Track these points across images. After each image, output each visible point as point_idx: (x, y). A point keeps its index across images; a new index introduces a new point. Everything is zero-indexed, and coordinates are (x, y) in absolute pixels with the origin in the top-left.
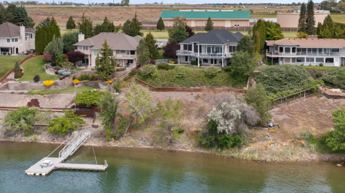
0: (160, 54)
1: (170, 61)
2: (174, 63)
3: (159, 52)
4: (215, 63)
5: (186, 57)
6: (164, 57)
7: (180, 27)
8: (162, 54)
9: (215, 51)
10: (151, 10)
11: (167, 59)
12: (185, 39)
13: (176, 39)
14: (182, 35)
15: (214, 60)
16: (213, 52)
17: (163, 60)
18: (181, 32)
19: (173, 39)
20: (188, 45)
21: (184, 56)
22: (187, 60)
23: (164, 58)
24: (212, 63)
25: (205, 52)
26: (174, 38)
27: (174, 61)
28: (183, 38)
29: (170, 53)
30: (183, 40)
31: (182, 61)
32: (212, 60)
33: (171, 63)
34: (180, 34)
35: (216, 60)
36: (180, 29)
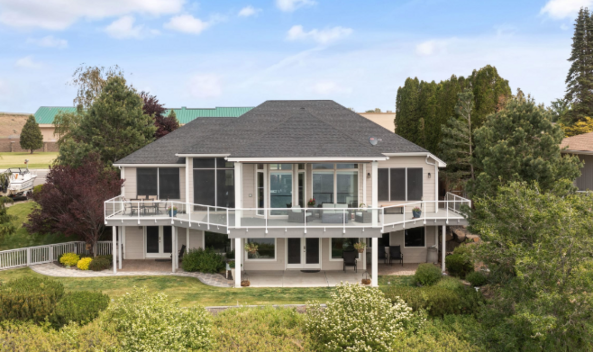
0: (16, 218)
1: (67, 258)
2: (93, 267)
3: (9, 213)
4: (313, 257)
5: (152, 232)
6: (34, 235)
7: (115, 89)
8: (26, 220)
9: (308, 195)
10: (13, 120)
11: (51, 247)
12: (141, 145)
13: (97, 144)
14: (128, 124)
15: (303, 244)
16: (301, 204)
17: (28, 249)
18: (123, 109)
19: (81, 146)
20: (161, 169)
21: (141, 227)
22: (152, 247)
23: (37, 242)
24: (294, 257)
25: (261, 204)
26: (87, 141)
27: (91, 255)
28: (133, 138)
29: (65, 216)
30: (133, 151)
31: (132, 255)
32: (294, 244)
33: (74, 266)
34: (116, 120)
35: (313, 244)
36: (118, 98)
